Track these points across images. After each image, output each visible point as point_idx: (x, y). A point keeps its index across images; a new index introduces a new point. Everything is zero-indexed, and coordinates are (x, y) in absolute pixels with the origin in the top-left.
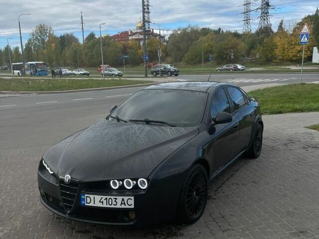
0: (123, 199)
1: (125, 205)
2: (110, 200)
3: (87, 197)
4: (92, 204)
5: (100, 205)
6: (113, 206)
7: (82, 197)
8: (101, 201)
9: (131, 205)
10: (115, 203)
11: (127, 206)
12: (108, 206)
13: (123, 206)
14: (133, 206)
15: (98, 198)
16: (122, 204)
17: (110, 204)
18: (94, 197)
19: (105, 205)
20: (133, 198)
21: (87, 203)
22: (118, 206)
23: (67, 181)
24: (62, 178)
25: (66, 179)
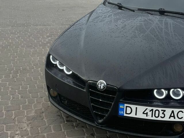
0: (173, 112)
1: (175, 118)
2: (157, 112)
3: (126, 107)
4: (133, 115)
5: (144, 117)
6: (159, 119)
7: (121, 107)
8: (145, 112)
9: (182, 118)
10: (163, 116)
11: (177, 120)
12: (154, 118)
13: (172, 119)
15: (141, 109)
16: (171, 116)
17: (157, 115)
18: (136, 108)
19: (149, 117)
21: (126, 113)
22: (167, 119)
24: (93, 83)
25: (99, 86)
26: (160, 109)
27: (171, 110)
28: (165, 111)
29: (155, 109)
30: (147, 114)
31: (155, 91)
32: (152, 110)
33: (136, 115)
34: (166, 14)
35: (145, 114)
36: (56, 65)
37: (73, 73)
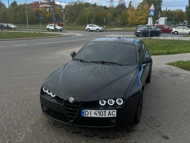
0: (110, 112)
1: (111, 115)
2: (102, 113)
3: (85, 111)
4: (89, 116)
5: (95, 116)
6: (103, 116)
7: (83, 111)
8: (96, 113)
9: (115, 115)
10: (105, 114)
11: (112, 116)
12: (100, 116)
13: (110, 116)
14: (115, 116)
15: (93, 112)
16: (109, 114)
17: (102, 115)
18: (91, 111)
19: (98, 116)
20: (115, 111)
21: (86, 115)
22: (107, 116)
23: (72, 101)
24: (67, 100)
25: (70, 101)
26: (103, 111)
27: (109, 111)
28: (105, 112)
29: (100, 111)
30: (96, 114)
31: (100, 101)
32: (99, 112)
33: (91, 115)
34: (105, 63)
36: (46, 92)
37: (56, 95)
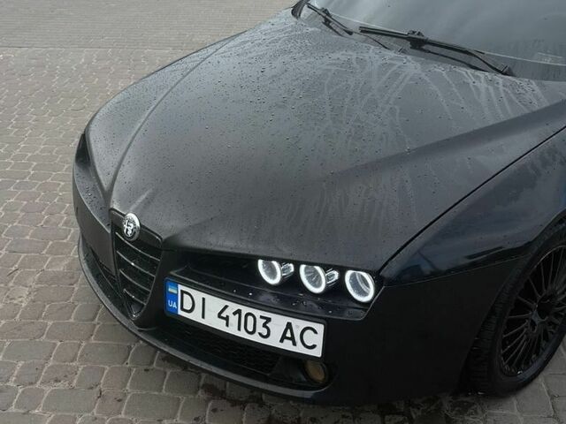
7: (171, 290)
9: (313, 346)
11: (300, 349)
12: (243, 334)
13: (288, 345)
14: (317, 353)
18: (204, 300)
23: (130, 232)
24: (117, 218)
25: (125, 226)
26: (258, 313)
27: (285, 320)
29: (245, 310)
30: (227, 319)
33: (203, 317)
35: (223, 318)
